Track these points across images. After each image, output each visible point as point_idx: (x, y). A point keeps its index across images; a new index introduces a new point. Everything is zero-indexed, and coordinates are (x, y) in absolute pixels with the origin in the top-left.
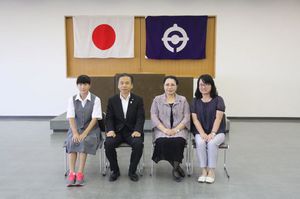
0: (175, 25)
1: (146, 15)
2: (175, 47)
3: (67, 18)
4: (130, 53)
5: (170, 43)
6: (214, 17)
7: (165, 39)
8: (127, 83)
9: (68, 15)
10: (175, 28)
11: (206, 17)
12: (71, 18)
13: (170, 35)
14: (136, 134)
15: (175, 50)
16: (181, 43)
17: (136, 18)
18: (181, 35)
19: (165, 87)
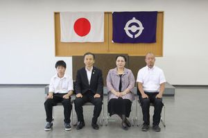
0: (134, 18)
1: (113, 11)
2: (134, 34)
3: (56, 13)
4: (101, 39)
5: (130, 31)
6: (162, 13)
7: (127, 29)
8: (91, 59)
9: (57, 11)
10: (134, 20)
11: (156, 13)
12: (58, 13)
13: (130, 26)
14: (97, 96)
15: (134, 36)
16: (138, 31)
17: (105, 13)
18: (138, 26)
19: (117, 63)
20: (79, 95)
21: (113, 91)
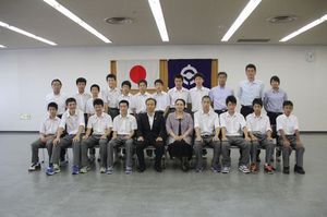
0: (189, 65)
1: (168, 59)
6: (216, 60)
8: (152, 105)
9: (113, 60)
10: (189, 67)
11: (210, 61)
12: (115, 62)
13: (185, 73)
14: (160, 139)
15: (189, 84)
17: (160, 61)
18: (193, 73)
20: (140, 139)
21: (172, 134)
